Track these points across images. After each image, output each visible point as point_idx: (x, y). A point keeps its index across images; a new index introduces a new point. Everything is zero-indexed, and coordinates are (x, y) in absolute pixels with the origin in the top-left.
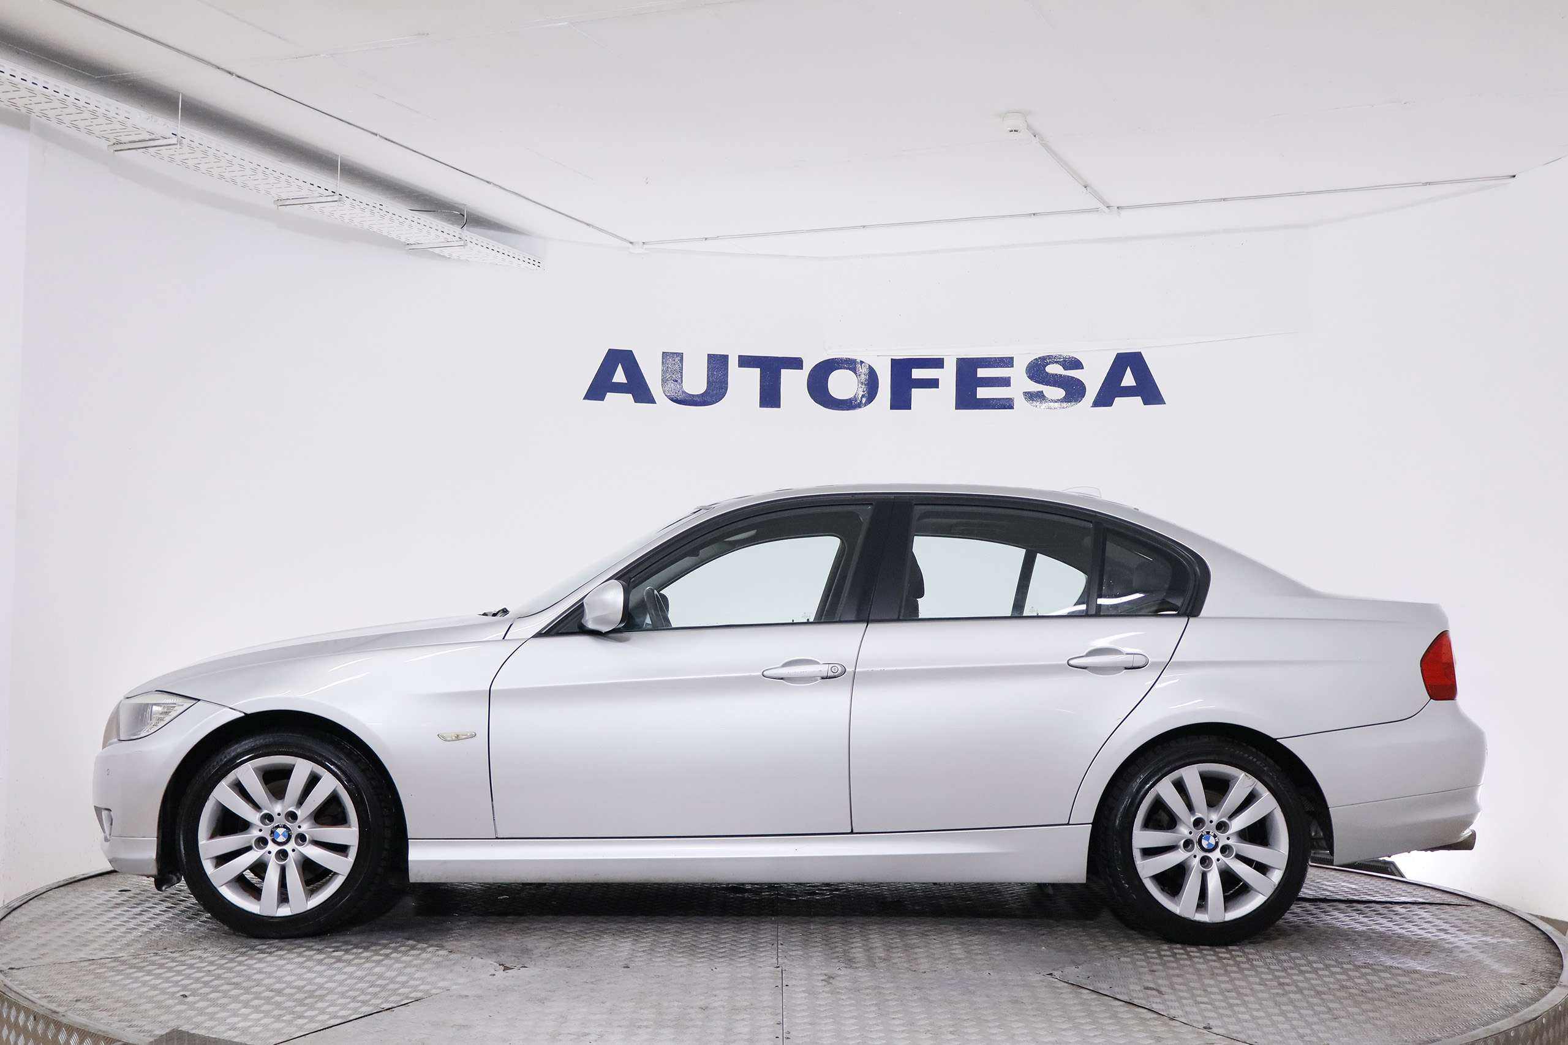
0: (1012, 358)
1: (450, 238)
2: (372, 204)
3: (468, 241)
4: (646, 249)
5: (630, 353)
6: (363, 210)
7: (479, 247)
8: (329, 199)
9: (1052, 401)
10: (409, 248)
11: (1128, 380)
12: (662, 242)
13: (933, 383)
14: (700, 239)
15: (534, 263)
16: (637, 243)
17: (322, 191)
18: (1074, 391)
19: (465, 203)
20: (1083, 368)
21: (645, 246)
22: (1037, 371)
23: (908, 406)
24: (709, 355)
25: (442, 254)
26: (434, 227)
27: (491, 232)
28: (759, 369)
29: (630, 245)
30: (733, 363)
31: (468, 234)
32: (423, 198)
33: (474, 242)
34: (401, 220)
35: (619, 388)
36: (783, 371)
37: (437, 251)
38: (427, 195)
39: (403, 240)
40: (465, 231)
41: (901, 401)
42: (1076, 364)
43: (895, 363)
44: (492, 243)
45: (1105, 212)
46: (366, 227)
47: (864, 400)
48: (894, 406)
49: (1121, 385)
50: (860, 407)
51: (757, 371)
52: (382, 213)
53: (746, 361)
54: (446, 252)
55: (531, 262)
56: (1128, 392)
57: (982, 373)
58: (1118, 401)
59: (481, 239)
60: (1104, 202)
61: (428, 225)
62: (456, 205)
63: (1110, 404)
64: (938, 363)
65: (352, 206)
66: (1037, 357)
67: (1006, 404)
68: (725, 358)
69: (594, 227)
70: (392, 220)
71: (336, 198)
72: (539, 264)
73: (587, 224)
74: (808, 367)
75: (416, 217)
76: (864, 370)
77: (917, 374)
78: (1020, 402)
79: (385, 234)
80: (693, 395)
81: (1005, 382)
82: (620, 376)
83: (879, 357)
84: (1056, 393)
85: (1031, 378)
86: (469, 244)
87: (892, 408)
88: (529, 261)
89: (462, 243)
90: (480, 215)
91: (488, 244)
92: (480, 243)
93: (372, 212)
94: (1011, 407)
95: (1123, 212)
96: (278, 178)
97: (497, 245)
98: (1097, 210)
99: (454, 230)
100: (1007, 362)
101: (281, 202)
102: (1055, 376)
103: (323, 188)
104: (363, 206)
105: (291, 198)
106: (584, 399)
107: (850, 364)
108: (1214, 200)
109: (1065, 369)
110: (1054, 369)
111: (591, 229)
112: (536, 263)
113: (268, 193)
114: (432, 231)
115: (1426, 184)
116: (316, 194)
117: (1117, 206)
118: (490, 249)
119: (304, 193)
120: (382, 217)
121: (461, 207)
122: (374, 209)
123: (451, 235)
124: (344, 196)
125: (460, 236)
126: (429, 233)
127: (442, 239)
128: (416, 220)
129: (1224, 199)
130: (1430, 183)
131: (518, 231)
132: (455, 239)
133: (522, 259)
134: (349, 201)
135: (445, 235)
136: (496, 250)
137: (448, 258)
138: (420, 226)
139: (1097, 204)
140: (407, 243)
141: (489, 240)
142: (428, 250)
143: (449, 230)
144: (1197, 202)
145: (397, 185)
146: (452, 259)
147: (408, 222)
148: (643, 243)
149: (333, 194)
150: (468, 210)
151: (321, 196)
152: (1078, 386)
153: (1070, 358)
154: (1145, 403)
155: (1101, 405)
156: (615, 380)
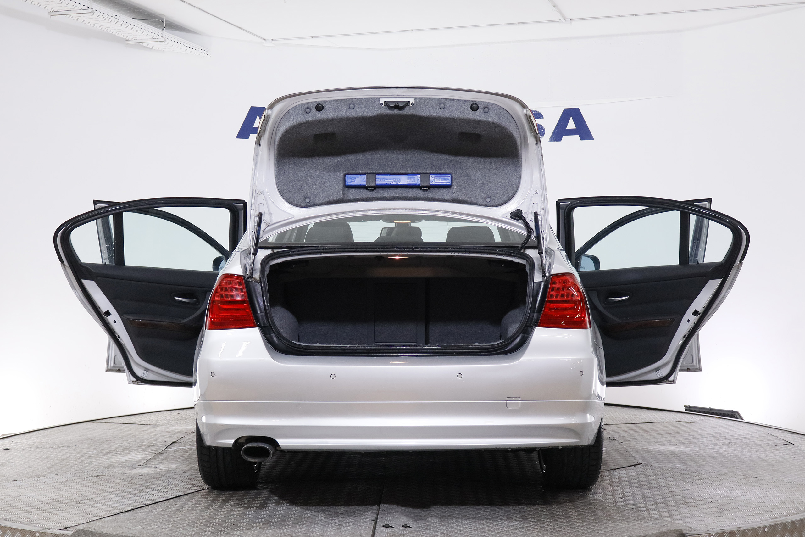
1: (156, 36)
2: (110, 15)
3: (166, 38)
4: (273, 44)
5: (263, 109)
6: (104, 18)
7: (172, 42)
8: (85, 11)
10: (127, 42)
11: (571, 125)
12: (284, 39)
14: (309, 37)
15: (204, 52)
16: (268, 39)
19: (164, 14)
20: (543, 118)
21: (273, 42)
25: (147, 46)
26: (147, 29)
27: (178, 32)
29: (264, 41)
31: (166, 33)
32: (138, 11)
33: (170, 39)
34: (127, 25)
37: (145, 44)
38: (142, 9)
39: (125, 37)
40: (164, 32)
42: (539, 116)
44: (180, 40)
45: (563, 22)
46: (103, 29)
49: (568, 128)
52: (116, 20)
54: (150, 45)
55: (203, 51)
56: (571, 132)
58: (564, 137)
59: (173, 36)
60: (563, 16)
61: (143, 28)
62: (158, 15)
63: (560, 140)
65: (98, 16)
69: (244, 30)
70: (121, 25)
71: (90, 11)
72: (207, 53)
73: (239, 28)
75: (136, 23)
79: (114, 33)
82: (258, 124)
86: (167, 40)
88: (202, 51)
89: (163, 39)
90: (172, 21)
91: (178, 40)
92: (173, 40)
93: (110, 20)
95: (573, 22)
97: (183, 41)
98: (557, 21)
99: (158, 31)
101: (53, 13)
103: (82, 5)
104: (105, 16)
108: (629, 15)
111: (242, 31)
112: (205, 52)
113: (46, 7)
114: (146, 32)
115: (757, 6)
116: (77, 8)
117: (571, 18)
118: (179, 43)
119: (69, 8)
120: (116, 23)
121: (162, 17)
122: (111, 18)
123: (157, 34)
124: (94, 9)
125: (162, 35)
126: (143, 33)
127: (150, 37)
128: (140, 27)
129: (635, 15)
130: (759, 6)
131: (193, 32)
132: (158, 37)
133: (197, 50)
134: (96, 13)
135: (152, 34)
136: (182, 44)
137: (152, 49)
138: (138, 29)
139: (559, 17)
140: (128, 39)
141: (179, 38)
142: (141, 44)
143: (155, 31)
144: (618, 16)
145: (123, 2)
146: (155, 49)
147: (132, 26)
148: (272, 40)
149: (88, 8)
150: (166, 19)
151: (79, 10)
152: (540, 129)
153: (535, 112)
154: (582, 139)
155: (554, 141)
156: (255, 126)
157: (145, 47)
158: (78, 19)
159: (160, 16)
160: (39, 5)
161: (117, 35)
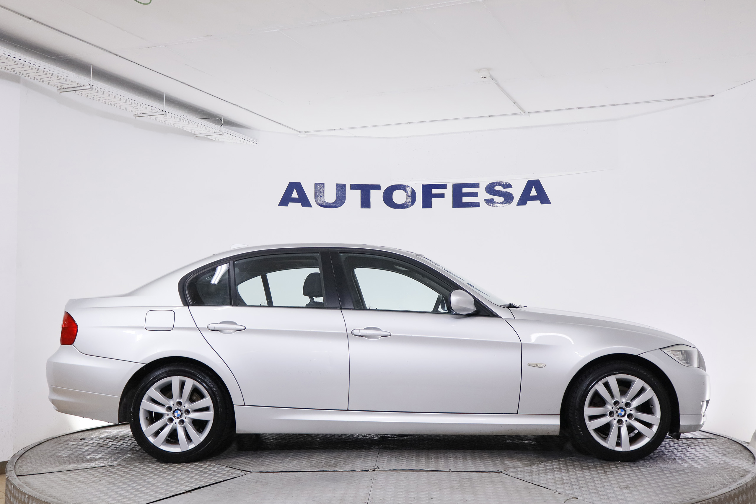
0: (479, 183)
1: (216, 131)
2: (180, 116)
3: (224, 132)
4: (306, 135)
5: (299, 184)
6: (176, 118)
7: (229, 135)
8: (160, 113)
9: (497, 203)
10: (196, 136)
11: (534, 193)
12: (314, 131)
13: (442, 196)
14: (332, 130)
15: (254, 142)
16: (302, 132)
17: (157, 110)
18: (508, 198)
19: (223, 115)
20: (512, 187)
21: (306, 133)
22: (490, 189)
23: (430, 207)
24: (336, 185)
25: (211, 139)
26: (208, 126)
27: (234, 128)
28: (360, 190)
29: (299, 133)
30: (348, 187)
31: (224, 129)
32: (203, 112)
33: (227, 132)
34: (193, 123)
35: (295, 200)
36: (371, 191)
37: (209, 137)
38: (205, 111)
39: (193, 132)
40: (223, 128)
41: (427, 204)
42: (509, 186)
43: (424, 186)
44: (235, 133)
45: (523, 115)
46: (176, 126)
47: (410, 204)
49: (530, 195)
50: (408, 207)
52: (185, 119)
53: (354, 187)
54: (213, 138)
55: (253, 142)
56: (534, 198)
57: (465, 190)
58: (528, 202)
59: (230, 131)
60: (522, 110)
61: (206, 125)
62: (217, 115)
63: (525, 204)
64: (444, 186)
65: (171, 116)
66: (490, 183)
67: (477, 205)
68: (344, 186)
69: (282, 125)
70: (189, 123)
71: (164, 113)
72: (256, 143)
73: (279, 124)
74: (383, 189)
75: (200, 121)
76: (409, 190)
77: (434, 191)
78: (483, 204)
79: (185, 129)
80: (330, 203)
81: (476, 195)
82: (295, 195)
83: (416, 184)
84: (499, 199)
85: (487, 192)
86: (225, 134)
87: (423, 207)
88: (252, 141)
89: (221, 133)
90: (229, 120)
92: (229, 133)
93: (180, 119)
94: (479, 206)
95: (531, 115)
96: (136, 104)
97: (237, 134)
98: (519, 114)
99: (217, 127)
100: (476, 185)
101: (137, 115)
102: (499, 191)
103: (157, 108)
104: (176, 116)
105: (142, 113)
106: (279, 205)
107: (402, 187)
108: (573, 109)
109: (504, 188)
110: (498, 188)
111: (281, 126)
113: (131, 111)
114: (208, 128)
115: (672, 100)
116: (154, 111)
117: (529, 112)
118: (234, 136)
119: (148, 111)
120: (185, 121)
121: (220, 116)
122: (180, 118)
123: (216, 129)
124: (167, 112)
125: (220, 130)
126: (206, 129)
127: (212, 132)
128: (200, 123)
129: (578, 108)
130: (674, 100)
131: (246, 127)
132: (218, 131)
133: (248, 140)
134: (169, 114)
135: (213, 129)
136: (236, 136)
137: (214, 140)
138: (202, 126)
139: (519, 111)
140: (196, 133)
141: (234, 132)
142: (205, 137)
143: (215, 127)
144: (565, 109)
145: (191, 106)
146: (217, 141)
147: (197, 124)
148: (305, 132)
149: (162, 111)
150: (224, 118)
151: (156, 112)
152: (510, 196)
153: (506, 183)
154: (542, 203)
155: (521, 205)
156: (293, 196)
157: (209, 139)
158: (156, 120)
159: (218, 116)
160: (127, 110)
161: (187, 130)
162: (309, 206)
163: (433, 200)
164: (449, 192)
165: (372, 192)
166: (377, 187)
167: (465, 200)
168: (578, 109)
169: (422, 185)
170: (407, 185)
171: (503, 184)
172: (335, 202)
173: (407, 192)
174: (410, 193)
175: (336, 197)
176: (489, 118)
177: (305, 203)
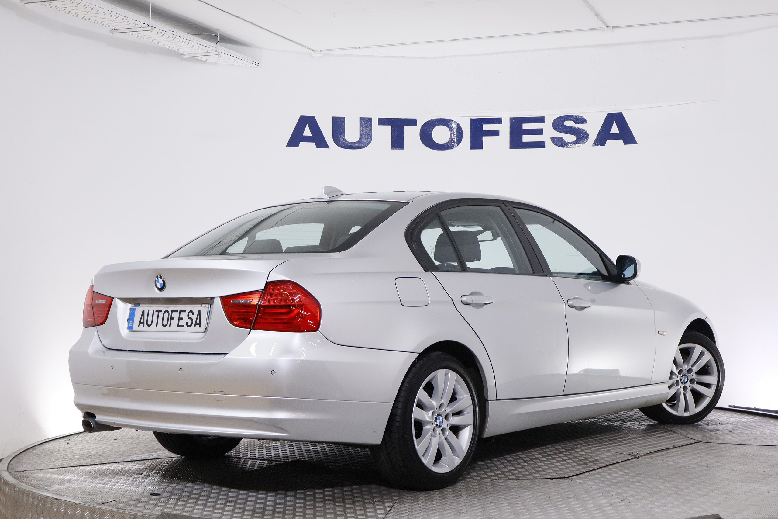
0: (544, 117)
1: (210, 50)
2: (168, 31)
4: (322, 54)
5: (313, 118)
7: (226, 55)
8: (145, 29)
9: (568, 143)
10: (182, 56)
11: (615, 130)
12: (333, 50)
13: (496, 133)
14: (357, 48)
16: (316, 50)
17: (141, 24)
18: (582, 136)
19: (218, 29)
20: (587, 123)
21: (322, 52)
22: (558, 124)
23: (481, 147)
24: (361, 119)
25: (201, 60)
26: (200, 44)
27: (233, 46)
28: (391, 126)
29: (314, 52)
30: (375, 122)
31: (220, 47)
32: (193, 26)
33: (224, 52)
34: (184, 40)
35: (307, 139)
36: (405, 127)
37: (199, 58)
38: (196, 24)
39: (181, 52)
40: (218, 46)
41: (476, 144)
42: (582, 120)
43: (472, 121)
44: (233, 53)
45: (605, 30)
46: (160, 45)
47: (454, 144)
48: (472, 148)
49: (610, 133)
50: (452, 148)
51: (389, 127)
52: (174, 36)
53: (383, 122)
54: (204, 59)
56: (615, 137)
57: (526, 126)
58: (608, 142)
59: (227, 50)
60: (605, 24)
61: (197, 43)
62: (212, 30)
63: (604, 144)
64: (498, 121)
65: (157, 33)
66: (559, 116)
67: (541, 145)
68: (369, 120)
69: (294, 42)
70: (178, 40)
71: (149, 28)
72: (260, 65)
73: (290, 40)
74: (420, 124)
75: (192, 38)
76: (454, 126)
77: (486, 127)
78: (549, 144)
79: (171, 48)
80: (352, 143)
81: (539, 132)
82: (307, 132)
83: (463, 118)
84: (569, 138)
85: (554, 128)
86: (221, 53)
87: (471, 148)
88: (253, 63)
89: (217, 53)
90: (225, 35)
91: (231, 53)
92: (226, 53)
93: (168, 36)
94: (543, 146)
95: (616, 30)
96: (117, 18)
97: (236, 54)
98: (600, 29)
99: (212, 45)
100: (541, 120)
101: (114, 31)
102: (570, 128)
103: (142, 22)
104: (163, 32)
105: (121, 29)
106: (287, 146)
107: (445, 122)
108: (669, 23)
109: (576, 123)
110: (569, 123)
111: (292, 43)
112: (257, 64)
113: (106, 25)
114: (201, 47)
116: (138, 26)
117: (613, 26)
118: (232, 56)
119: (130, 26)
120: (173, 39)
121: (216, 31)
122: (169, 34)
123: (211, 48)
124: (153, 27)
125: (215, 49)
126: (198, 47)
127: (205, 51)
128: (192, 40)
131: (246, 45)
132: (213, 51)
133: (249, 62)
134: (155, 30)
135: (207, 49)
136: (235, 57)
137: (205, 62)
138: (194, 44)
139: (601, 25)
140: (183, 53)
141: (231, 51)
142: (195, 57)
143: (210, 45)
144: (660, 23)
145: (180, 18)
146: (208, 62)
147: (188, 41)
148: (321, 50)
149: (148, 26)
150: (220, 33)
151: (139, 27)
152: (584, 133)
153: (578, 117)
154: (625, 143)
155: (598, 145)
156: (304, 134)
157: (199, 60)
158: (137, 36)
159: (214, 31)
160: (102, 24)
161: (173, 50)
162: (326, 146)
163: (485, 139)
164: (505, 129)
165: (407, 129)
166: (412, 122)
167: (526, 138)
168: (676, 23)
169: (470, 119)
170: (450, 118)
171: (576, 119)
172: (359, 142)
173: (451, 129)
174: (455, 130)
175: (361, 135)
176: (561, 34)
177: (321, 143)
